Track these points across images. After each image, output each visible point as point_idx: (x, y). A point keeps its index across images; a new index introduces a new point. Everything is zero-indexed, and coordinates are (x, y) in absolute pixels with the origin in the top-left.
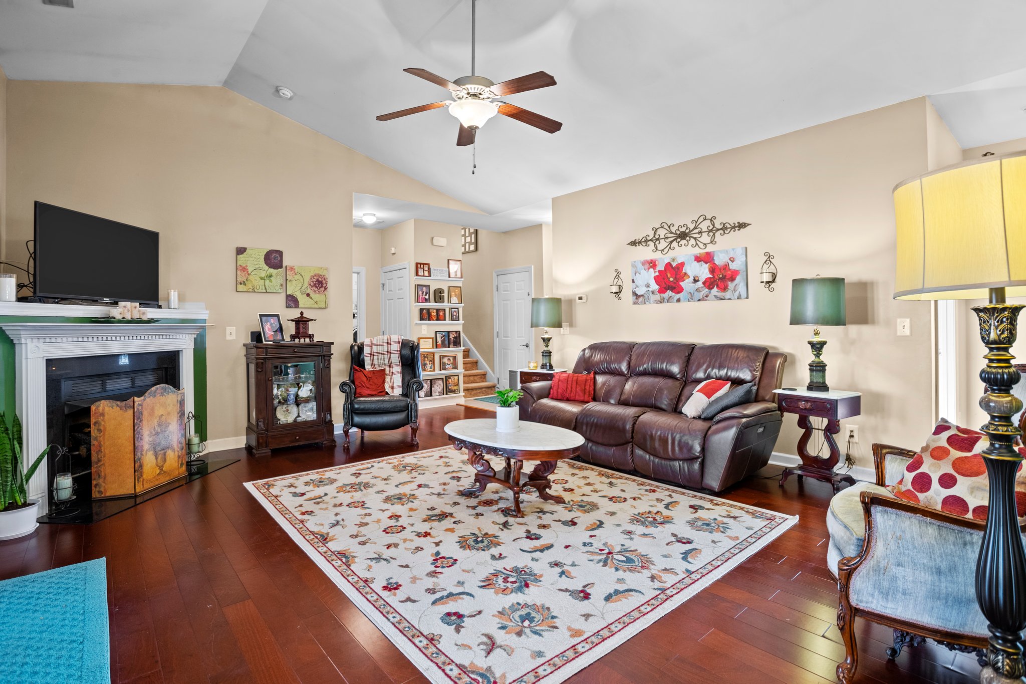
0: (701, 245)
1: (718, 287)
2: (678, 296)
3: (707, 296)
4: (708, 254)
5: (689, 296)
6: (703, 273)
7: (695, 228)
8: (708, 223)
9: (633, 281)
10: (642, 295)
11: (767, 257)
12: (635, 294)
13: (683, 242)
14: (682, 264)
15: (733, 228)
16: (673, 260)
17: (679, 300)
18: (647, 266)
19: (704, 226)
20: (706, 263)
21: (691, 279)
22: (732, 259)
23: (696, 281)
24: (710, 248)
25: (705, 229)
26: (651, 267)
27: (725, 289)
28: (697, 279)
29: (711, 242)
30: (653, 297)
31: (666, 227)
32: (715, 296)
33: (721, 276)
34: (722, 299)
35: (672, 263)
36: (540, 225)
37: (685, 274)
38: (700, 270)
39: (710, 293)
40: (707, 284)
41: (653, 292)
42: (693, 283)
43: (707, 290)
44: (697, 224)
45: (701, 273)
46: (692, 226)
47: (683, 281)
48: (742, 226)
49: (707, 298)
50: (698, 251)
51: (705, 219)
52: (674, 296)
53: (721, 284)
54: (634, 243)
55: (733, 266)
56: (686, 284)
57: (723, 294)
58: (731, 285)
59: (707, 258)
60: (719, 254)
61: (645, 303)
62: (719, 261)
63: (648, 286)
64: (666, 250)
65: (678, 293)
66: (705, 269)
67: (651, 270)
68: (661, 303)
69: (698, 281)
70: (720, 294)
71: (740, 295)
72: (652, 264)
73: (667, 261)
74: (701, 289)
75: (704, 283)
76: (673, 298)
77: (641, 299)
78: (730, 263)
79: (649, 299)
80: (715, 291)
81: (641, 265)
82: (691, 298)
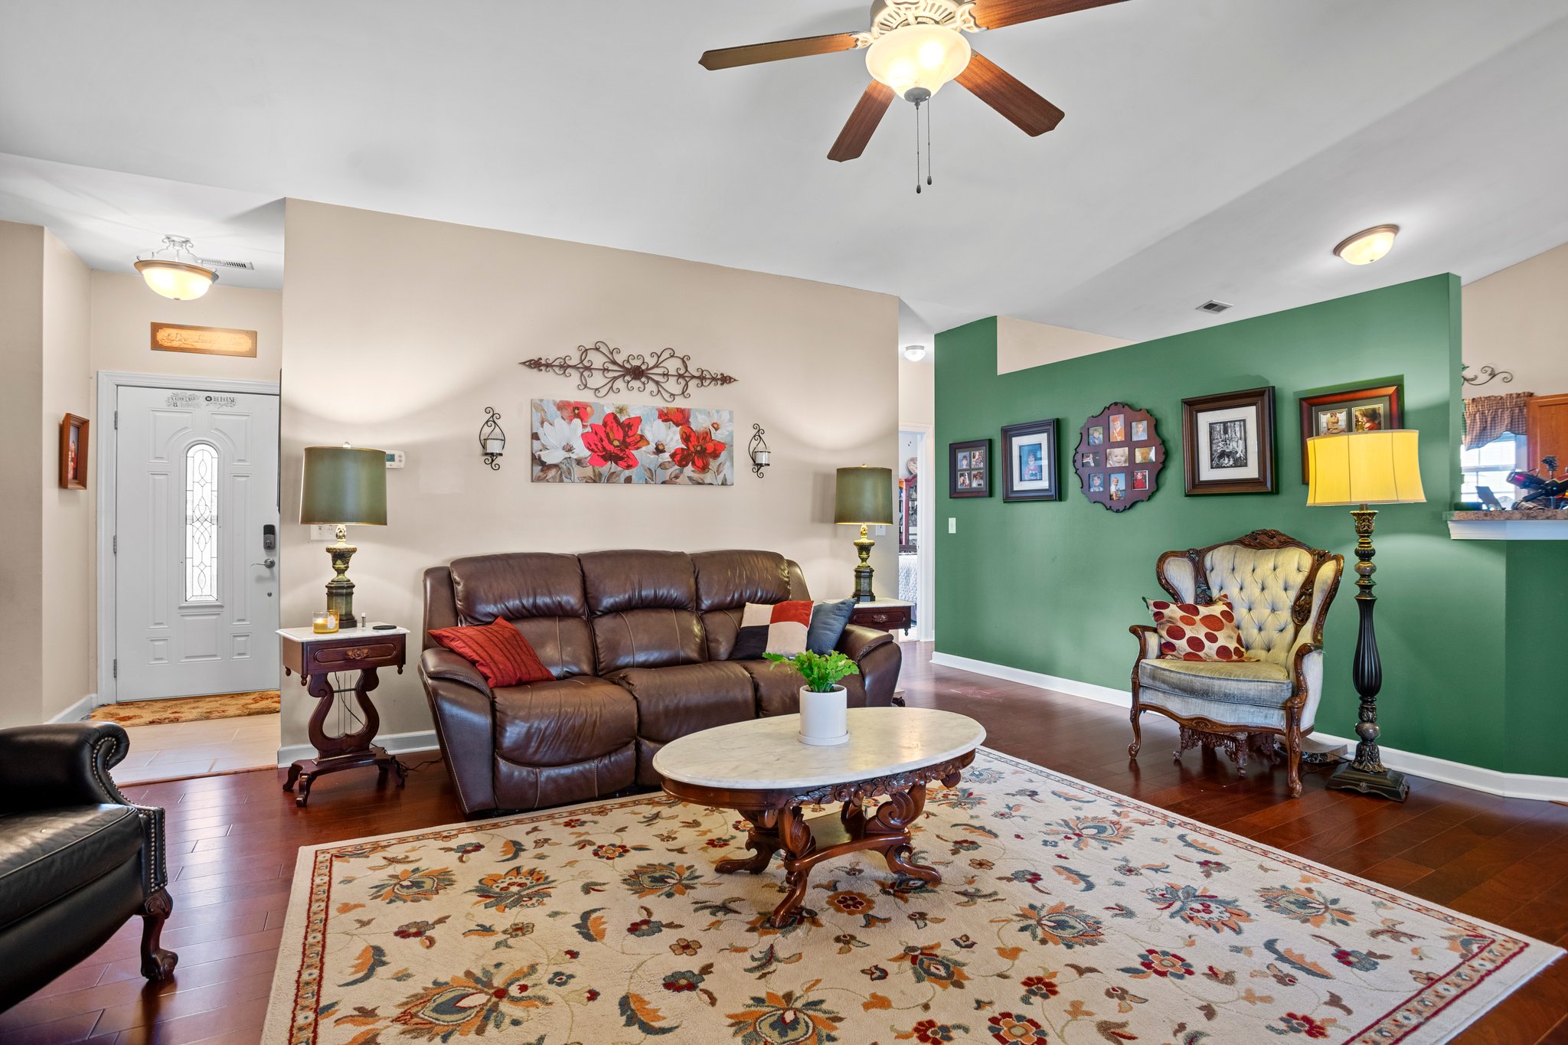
0: (666, 396)
1: (694, 464)
2: (627, 473)
3: (677, 477)
4: (681, 411)
5: (647, 475)
6: (672, 439)
7: (656, 366)
8: (677, 363)
9: (535, 436)
10: (556, 466)
11: (756, 430)
12: (536, 460)
13: (636, 384)
14: (639, 420)
15: (714, 379)
16: (621, 410)
17: (628, 480)
18: (567, 413)
19: (673, 366)
20: (677, 425)
21: (652, 446)
22: (715, 426)
23: (659, 450)
24: (680, 403)
25: (672, 371)
26: (578, 416)
27: (704, 468)
28: (661, 447)
29: (683, 393)
30: (577, 471)
31: (603, 349)
32: (690, 478)
33: (699, 448)
34: (699, 484)
35: (618, 415)
36: (40, 230)
37: (642, 437)
38: (668, 434)
39: (681, 472)
40: (678, 458)
41: (579, 462)
42: (654, 453)
43: (676, 467)
44: (661, 360)
45: (669, 439)
46: (652, 362)
47: (638, 448)
48: (725, 380)
49: (677, 480)
50: (662, 404)
51: (672, 356)
52: (621, 472)
53: (700, 463)
54: (535, 364)
55: (717, 436)
56: (643, 455)
57: (701, 476)
58: (713, 464)
59: (678, 418)
60: (697, 414)
61: (561, 481)
62: (698, 423)
63: (569, 449)
64: (603, 391)
65: (629, 467)
66: (674, 433)
67: (577, 421)
68: (595, 482)
69: (663, 451)
70: (696, 476)
71: (726, 480)
72: (578, 411)
73: (608, 411)
74: (667, 465)
75: (673, 456)
76: (619, 475)
77: (552, 473)
78: (713, 430)
79: (570, 473)
80: (689, 470)
81: (555, 409)
82: (650, 477)
